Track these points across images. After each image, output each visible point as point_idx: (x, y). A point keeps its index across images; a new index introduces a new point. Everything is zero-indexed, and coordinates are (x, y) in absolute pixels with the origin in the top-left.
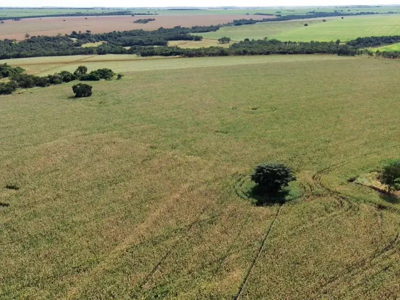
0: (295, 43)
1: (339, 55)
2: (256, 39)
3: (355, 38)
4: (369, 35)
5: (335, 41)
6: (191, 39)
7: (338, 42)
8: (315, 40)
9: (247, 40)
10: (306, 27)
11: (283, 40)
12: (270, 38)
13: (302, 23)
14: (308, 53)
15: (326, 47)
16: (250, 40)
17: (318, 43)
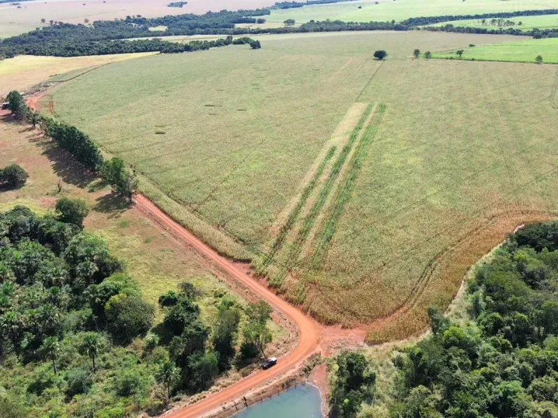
0: (356, 23)
1: (395, 30)
2: (321, 20)
3: (407, 18)
4: (419, 16)
5: (390, 21)
6: (253, 22)
7: (393, 22)
8: (374, 21)
9: (312, 21)
10: (361, 9)
11: (346, 21)
12: (333, 19)
13: (354, 5)
14: (371, 29)
15: (383, 25)
16: (315, 21)
17: (376, 23)
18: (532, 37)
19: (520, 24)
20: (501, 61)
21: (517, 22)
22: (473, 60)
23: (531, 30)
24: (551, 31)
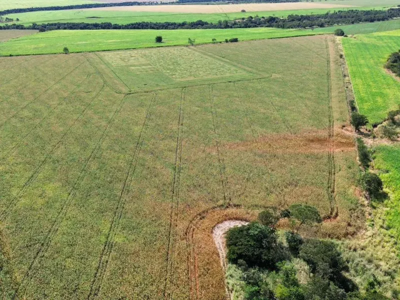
18: (38, 31)
19: (18, 20)
20: (36, 55)
21: (15, 19)
22: (11, 56)
23: (31, 25)
24: (47, 25)
